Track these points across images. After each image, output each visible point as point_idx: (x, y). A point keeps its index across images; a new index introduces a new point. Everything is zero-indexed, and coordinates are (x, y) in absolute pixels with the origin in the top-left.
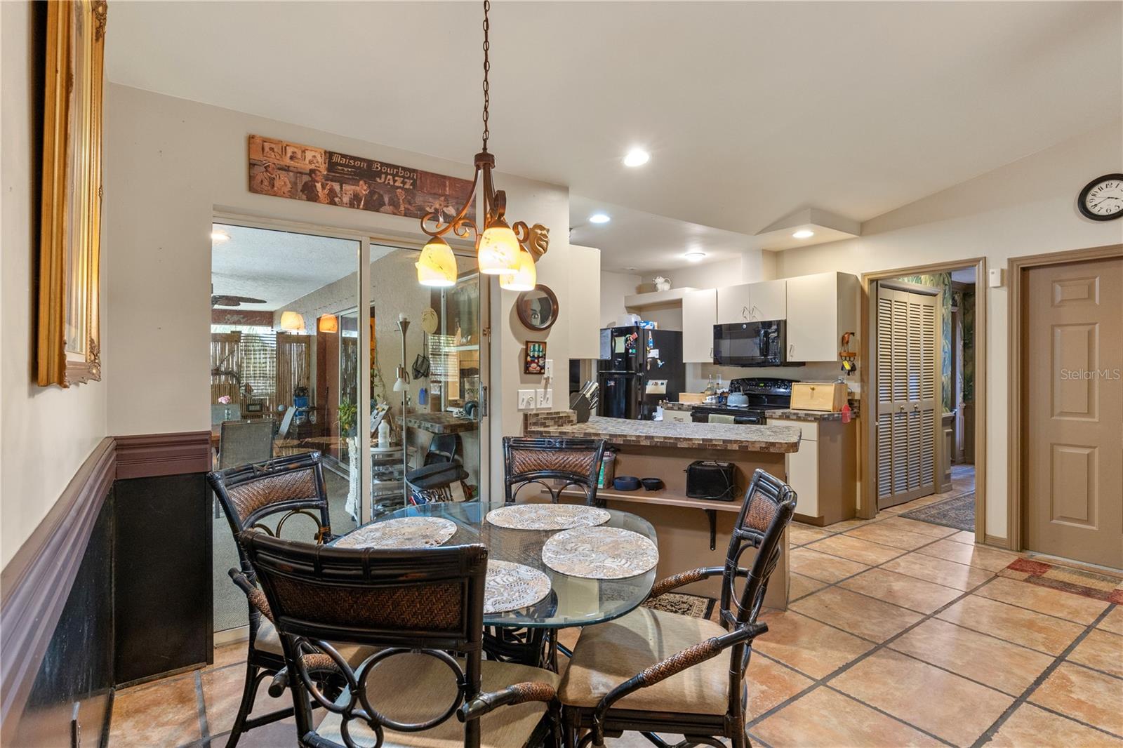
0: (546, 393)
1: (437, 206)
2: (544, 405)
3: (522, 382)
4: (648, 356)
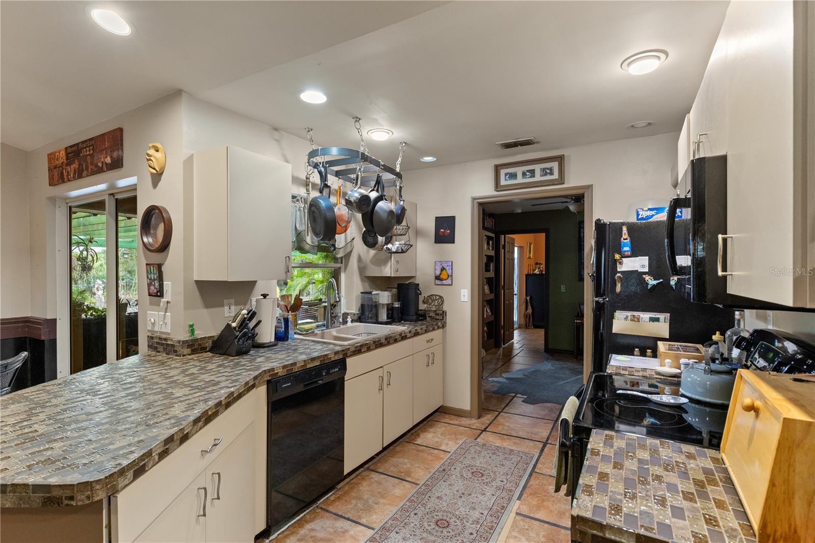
0: (165, 317)
1: (103, 160)
3: (150, 303)
4: (618, 270)
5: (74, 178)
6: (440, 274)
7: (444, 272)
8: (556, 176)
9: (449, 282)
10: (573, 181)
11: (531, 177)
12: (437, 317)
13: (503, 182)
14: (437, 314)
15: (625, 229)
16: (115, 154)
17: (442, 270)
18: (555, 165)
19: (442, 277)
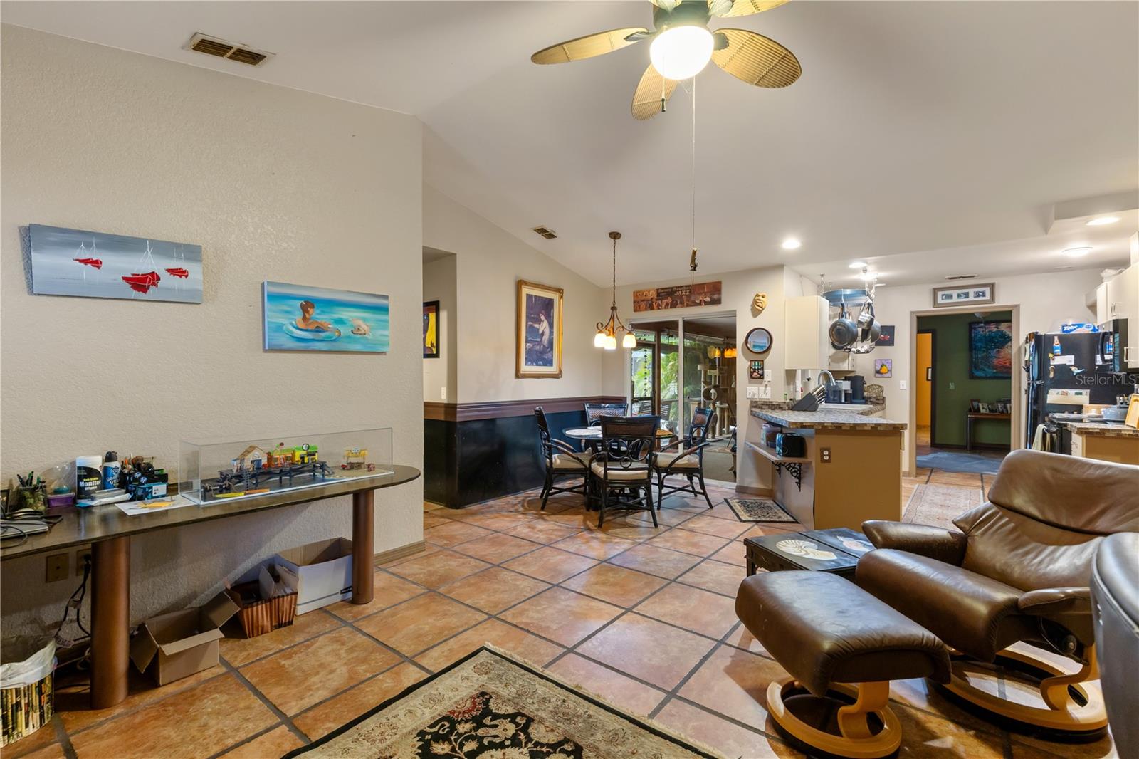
0: (765, 390)
1: (701, 299)
2: (764, 397)
3: (750, 383)
4: (1052, 363)
5: (665, 308)
6: (881, 369)
7: (884, 367)
8: (988, 297)
9: (889, 375)
10: (1003, 301)
11: (965, 298)
12: (878, 402)
13: (940, 301)
14: (879, 400)
15: (1056, 338)
16: (716, 297)
17: (882, 366)
18: (987, 290)
19: (882, 371)
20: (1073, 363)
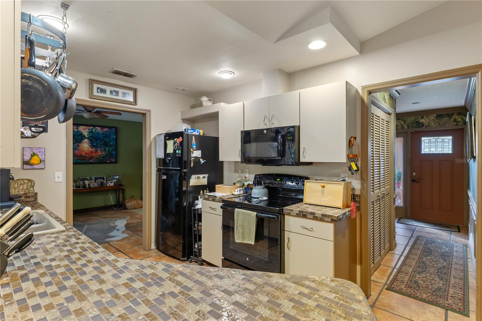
4: (192, 156)
6: (31, 159)
7: (35, 157)
8: (131, 99)
9: (41, 166)
10: (141, 106)
11: (116, 95)
12: (28, 200)
13: (95, 93)
14: (29, 197)
15: (193, 137)
17: (32, 156)
19: (32, 162)
20: (200, 156)
